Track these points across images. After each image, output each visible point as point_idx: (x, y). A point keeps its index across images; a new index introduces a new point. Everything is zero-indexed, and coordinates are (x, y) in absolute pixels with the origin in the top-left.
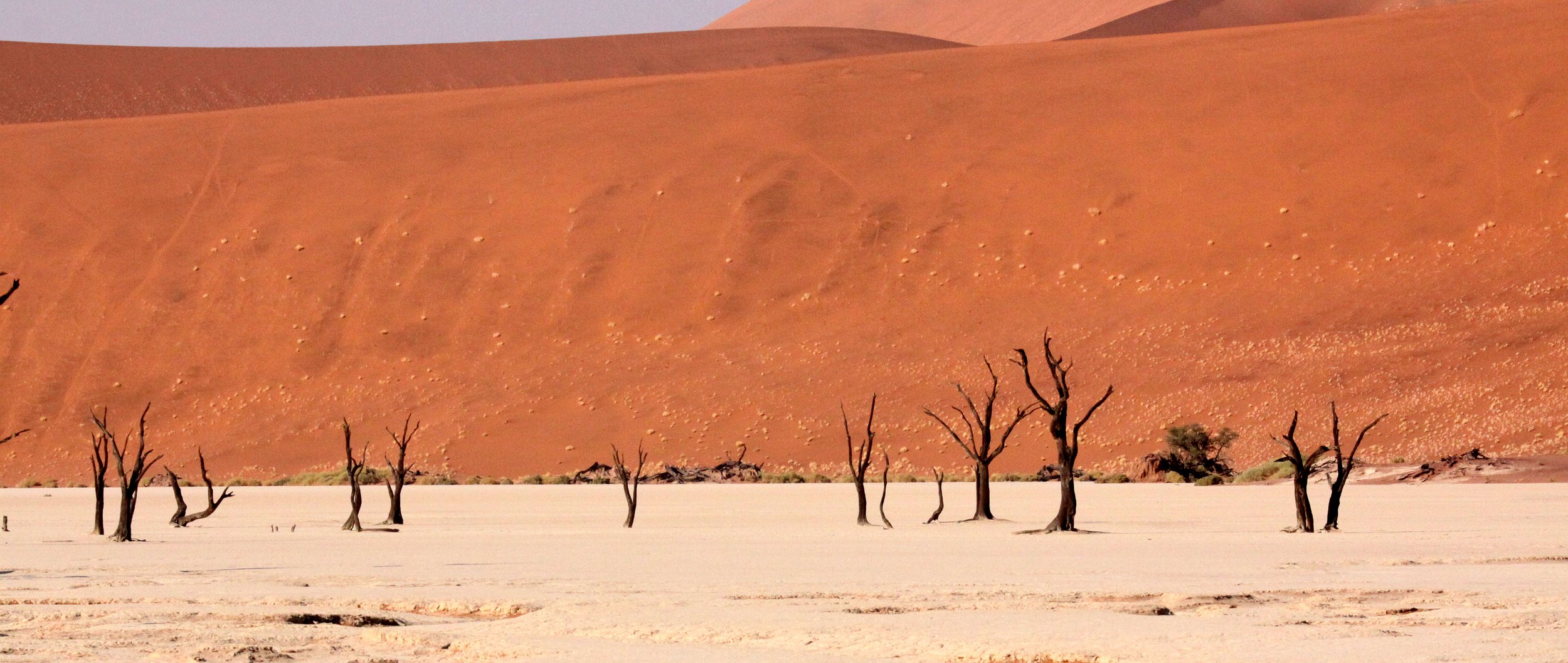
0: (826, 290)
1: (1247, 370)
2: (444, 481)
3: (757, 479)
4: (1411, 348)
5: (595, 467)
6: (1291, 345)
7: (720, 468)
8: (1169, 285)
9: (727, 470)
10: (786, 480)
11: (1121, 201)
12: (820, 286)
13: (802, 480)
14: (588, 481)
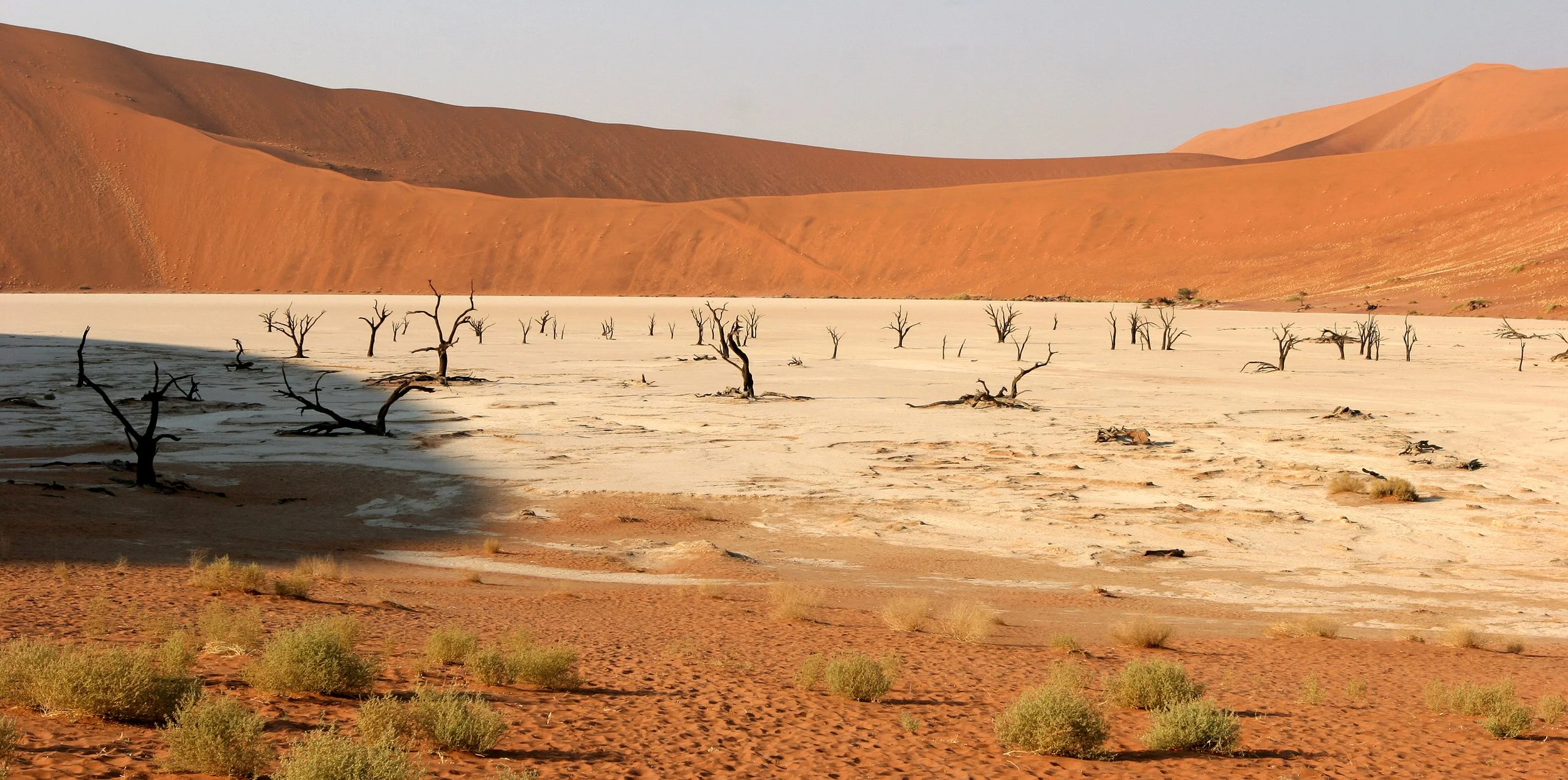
0: (1110, 244)
1: (1227, 270)
2: (987, 299)
3: (1069, 301)
4: (1276, 264)
5: (1029, 296)
6: (1241, 263)
7: (1059, 298)
8: (1211, 244)
9: (1060, 298)
10: (1077, 301)
11: (1201, 218)
12: (1109, 243)
13: (1082, 301)
14: (1025, 300)
